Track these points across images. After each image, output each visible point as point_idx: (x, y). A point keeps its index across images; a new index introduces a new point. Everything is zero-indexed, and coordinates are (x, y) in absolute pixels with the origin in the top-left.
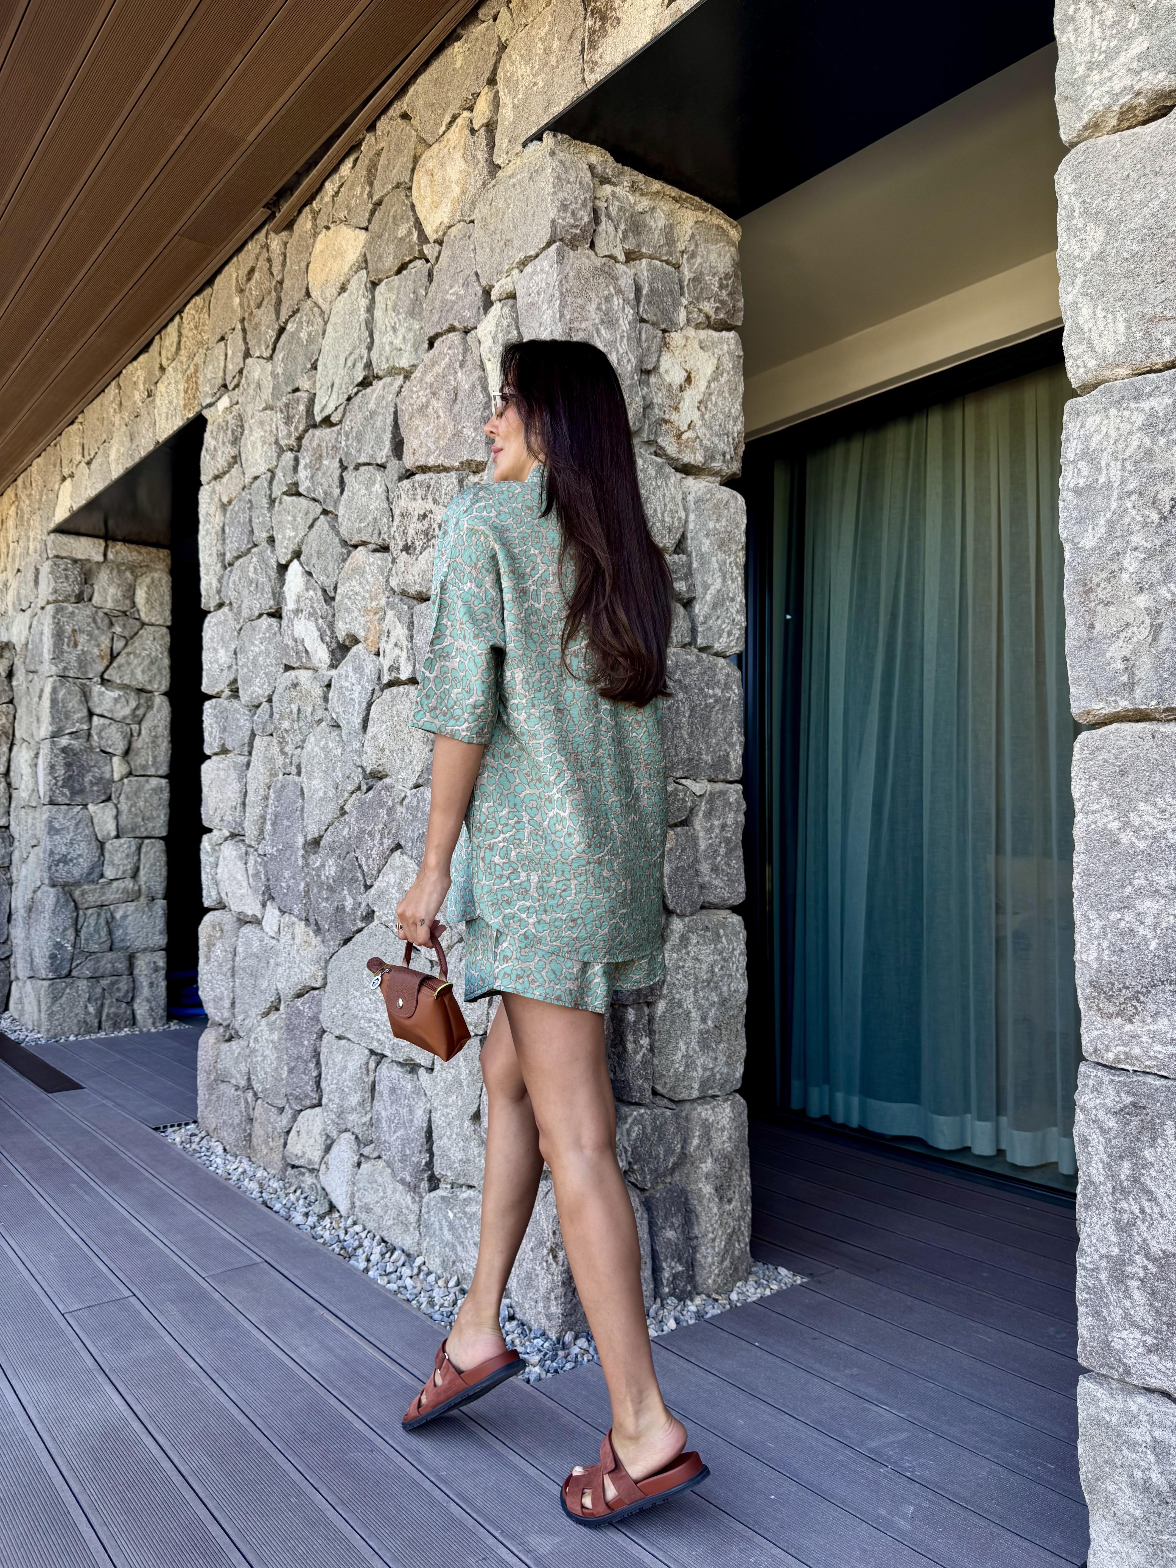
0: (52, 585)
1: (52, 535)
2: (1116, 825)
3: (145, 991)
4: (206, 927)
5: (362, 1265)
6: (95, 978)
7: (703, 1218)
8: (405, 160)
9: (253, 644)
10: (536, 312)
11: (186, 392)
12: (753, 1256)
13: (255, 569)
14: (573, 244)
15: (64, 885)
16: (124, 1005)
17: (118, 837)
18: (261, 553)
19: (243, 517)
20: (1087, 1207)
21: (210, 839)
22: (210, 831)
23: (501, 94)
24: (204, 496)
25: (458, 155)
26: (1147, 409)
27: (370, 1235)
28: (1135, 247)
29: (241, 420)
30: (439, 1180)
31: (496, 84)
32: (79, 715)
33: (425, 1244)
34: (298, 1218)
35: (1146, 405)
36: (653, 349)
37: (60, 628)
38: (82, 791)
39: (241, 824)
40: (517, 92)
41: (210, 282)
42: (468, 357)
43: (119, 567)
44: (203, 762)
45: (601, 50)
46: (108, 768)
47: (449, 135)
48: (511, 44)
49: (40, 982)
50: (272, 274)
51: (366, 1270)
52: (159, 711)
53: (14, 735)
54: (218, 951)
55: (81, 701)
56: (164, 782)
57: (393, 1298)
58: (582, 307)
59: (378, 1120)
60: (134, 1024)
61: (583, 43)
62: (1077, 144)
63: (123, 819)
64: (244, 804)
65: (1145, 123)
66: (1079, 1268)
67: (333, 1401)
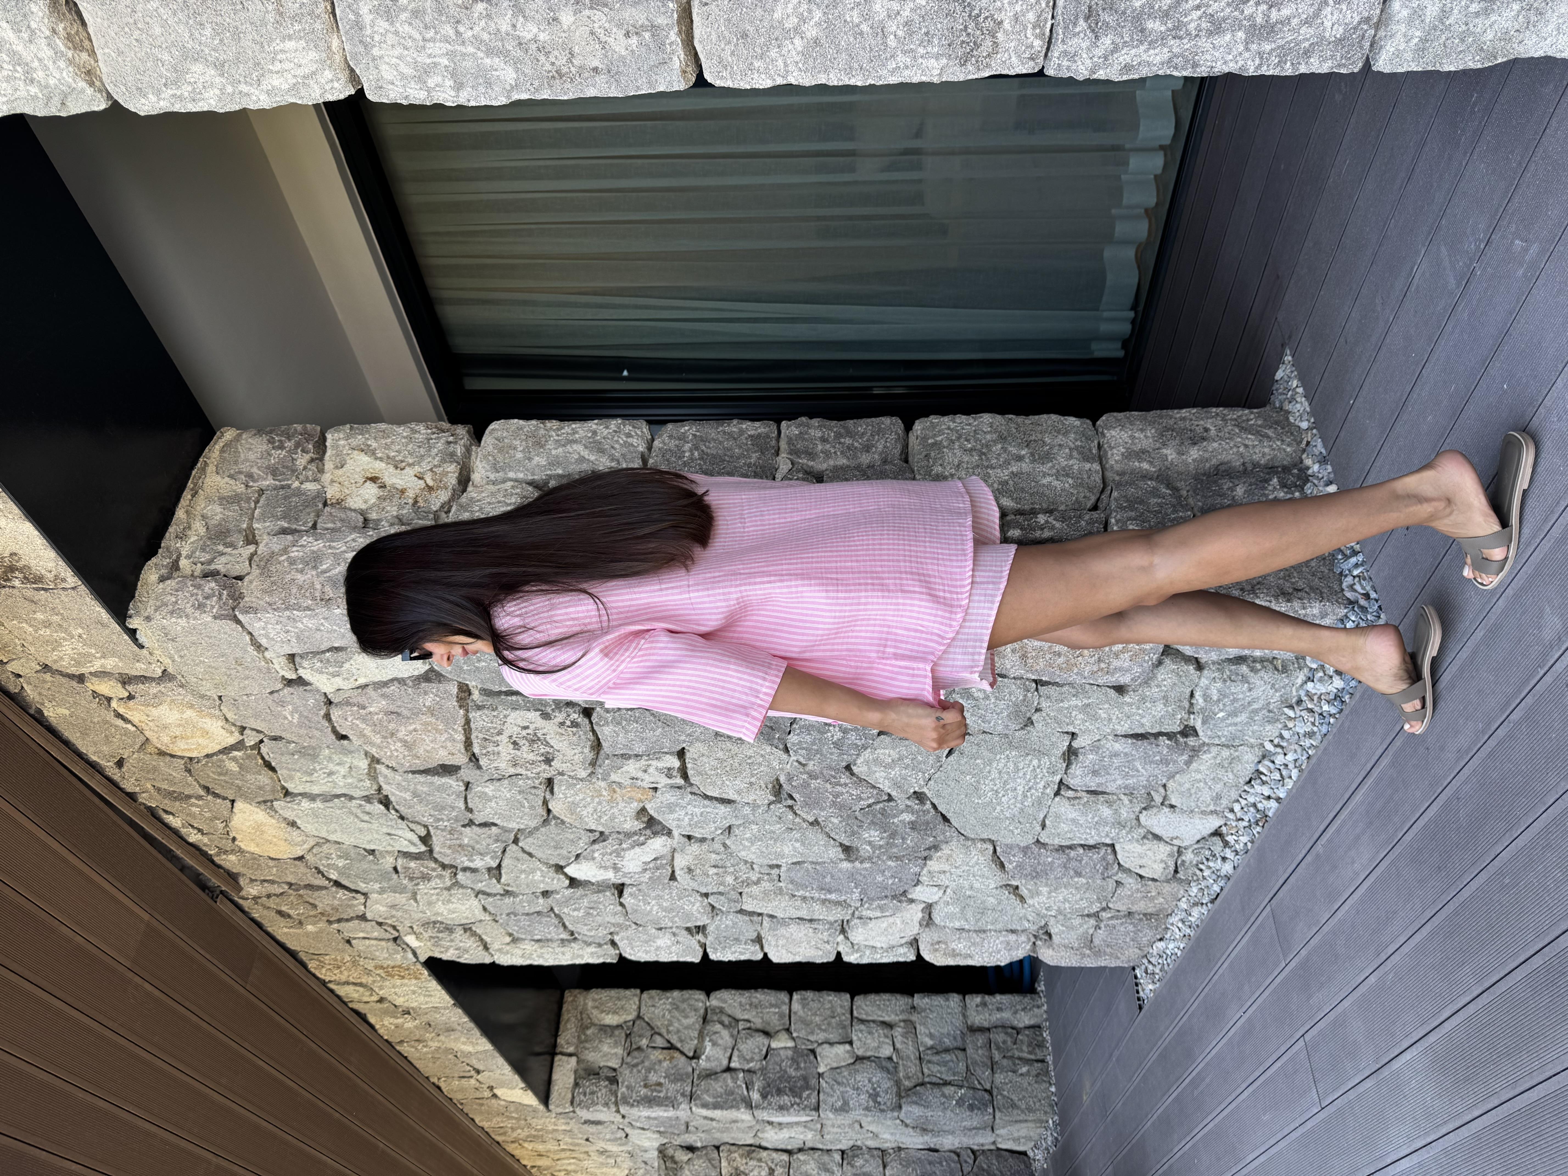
0: (600, 1107)
1: (551, 1107)
2: (797, 41)
3: (1006, 1015)
4: (937, 958)
5: (1273, 804)
6: (993, 1067)
7: (1223, 457)
8: (162, 763)
9: (650, 911)
10: (307, 634)
11: (403, 977)
12: (1264, 405)
13: (575, 910)
14: (237, 597)
15: (899, 1096)
16: (1020, 1037)
17: (851, 1043)
18: (560, 904)
19: (524, 922)
20: (1195, 65)
21: (847, 954)
22: (839, 954)
23: (92, 670)
24: (505, 960)
25: (155, 712)
26: (371, 17)
27: (1243, 795)
28: (208, 32)
29: (428, 923)
30: (1186, 726)
31: (83, 674)
32: (729, 1081)
33: (1252, 740)
34: (1227, 868)
35: (368, 18)
36: (343, 516)
37: (642, 1099)
38: (805, 1079)
39: (831, 924)
40: (90, 655)
41: (293, 954)
42: (354, 700)
43: (582, 1041)
44: (770, 961)
45: (43, 572)
46: (782, 1052)
47: (135, 720)
48: (42, 660)
49: (997, 1121)
50: (282, 894)
51: (1278, 800)
52: (725, 1002)
53: (751, 1145)
54: (960, 946)
55: (716, 1079)
56: (795, 996)
57: (1305, 773)
58: (300, 588)
59: (1126, 787)
60: (1039, 1027)
61: (37, 589)
62: (108, 93)
63: (833, 1037)
64: (811, 921)
65: (84, 23)
66: (1259, 73)
67: (1408, 837)
